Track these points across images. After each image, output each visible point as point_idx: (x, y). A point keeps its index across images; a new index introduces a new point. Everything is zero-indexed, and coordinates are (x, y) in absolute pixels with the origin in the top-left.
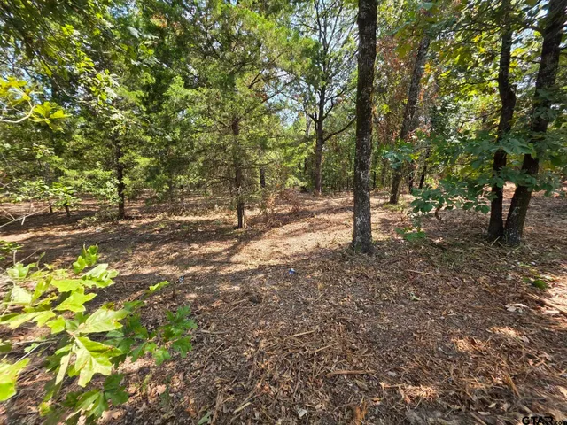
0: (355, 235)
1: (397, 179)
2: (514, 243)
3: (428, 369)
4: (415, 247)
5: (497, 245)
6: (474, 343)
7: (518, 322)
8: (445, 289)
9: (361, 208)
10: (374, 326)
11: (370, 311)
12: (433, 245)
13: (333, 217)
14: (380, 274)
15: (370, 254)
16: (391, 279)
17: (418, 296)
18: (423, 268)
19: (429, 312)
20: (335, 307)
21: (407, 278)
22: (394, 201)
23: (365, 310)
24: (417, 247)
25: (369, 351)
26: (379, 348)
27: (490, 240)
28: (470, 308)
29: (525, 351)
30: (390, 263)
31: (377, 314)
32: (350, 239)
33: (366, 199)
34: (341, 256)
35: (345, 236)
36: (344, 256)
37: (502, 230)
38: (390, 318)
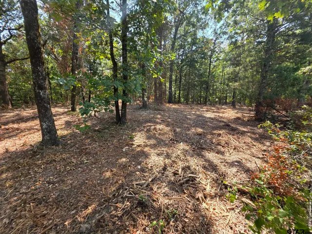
0: (43, 135)
1: (73, 97)
2: (124, 123)
3: (93, 195)
4: (86, 134)
5: (119, 125)
6: (112, 171)
7: (126, 154)
8: (100, 151)
9: (45, 116)
10: (61, 191)
11: (58, 182)
12: (95, 131)
13: (23, 125)
14: (64, 156)
15: (58, 145)
16: (72, 156)
17: (87, 160)
18: (90, 144)
19: (93, 166)
20: (26, 193)
21: (82, 152)
22: (73, 109)
23: (53, 183)
24: (87, 133)
25: (57, 208)
26: (65, 202)
27: (117, 124)
28: (111, 156)
29: (127, 165)
30: (71, 147)
31: (63, 181)
32: (40, 139)
33: (48, 110)
34: (33, 153)
35: (36, 137)
36: (35, 152)
37: (120, 119)
38: (71, 180)
